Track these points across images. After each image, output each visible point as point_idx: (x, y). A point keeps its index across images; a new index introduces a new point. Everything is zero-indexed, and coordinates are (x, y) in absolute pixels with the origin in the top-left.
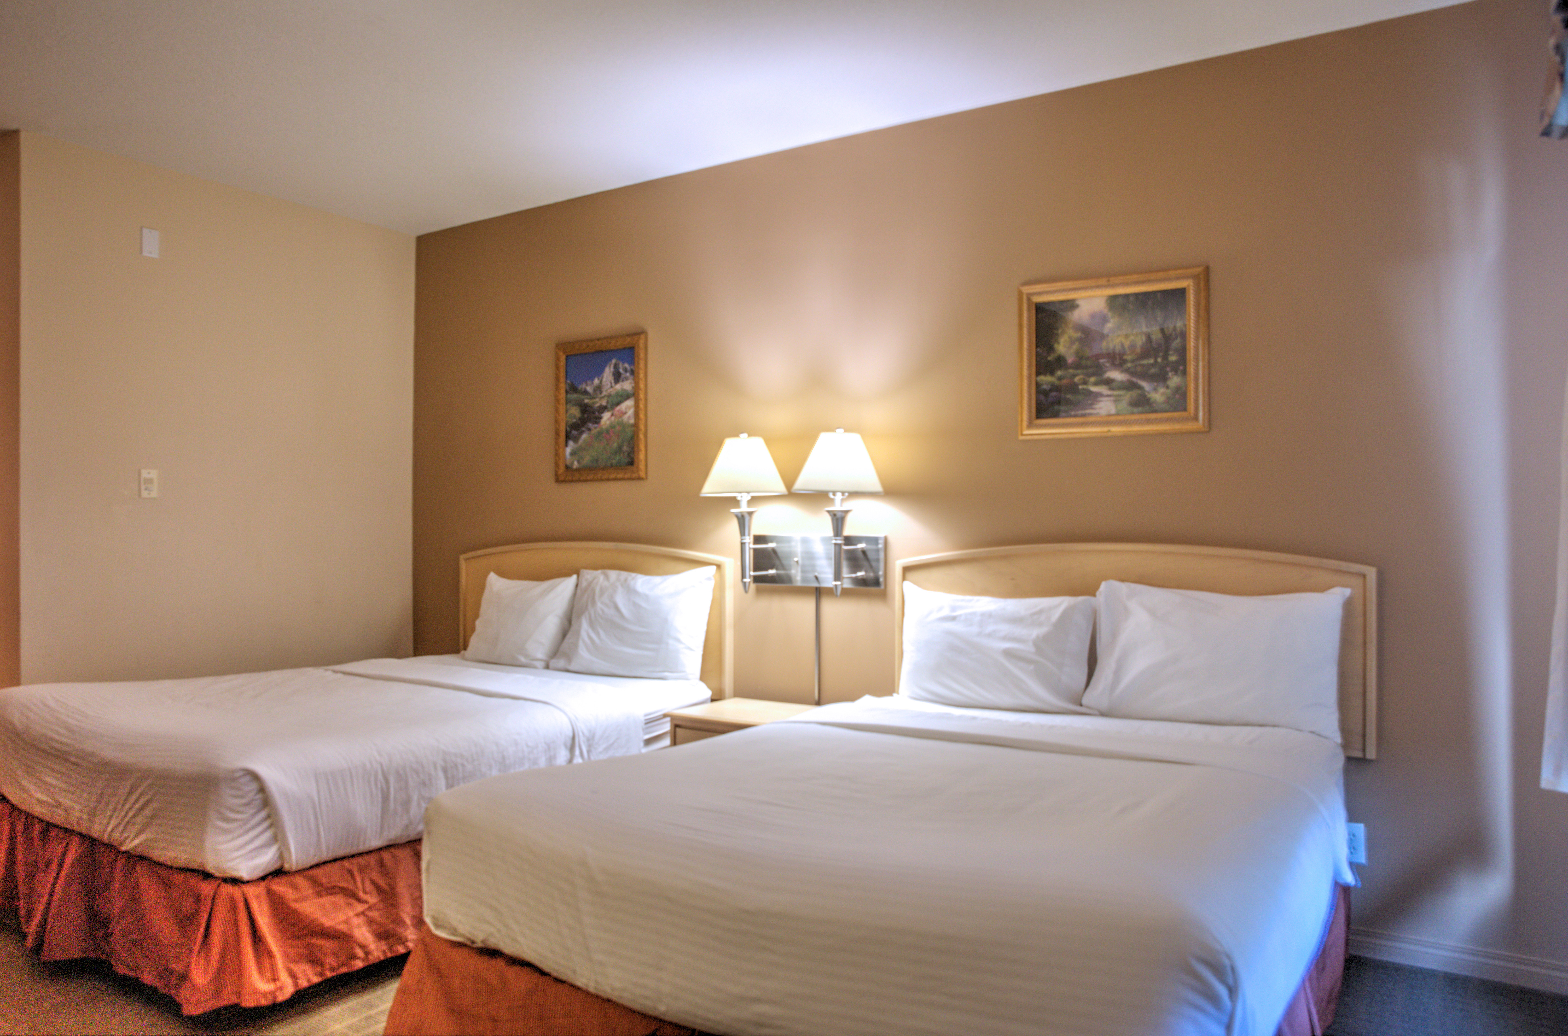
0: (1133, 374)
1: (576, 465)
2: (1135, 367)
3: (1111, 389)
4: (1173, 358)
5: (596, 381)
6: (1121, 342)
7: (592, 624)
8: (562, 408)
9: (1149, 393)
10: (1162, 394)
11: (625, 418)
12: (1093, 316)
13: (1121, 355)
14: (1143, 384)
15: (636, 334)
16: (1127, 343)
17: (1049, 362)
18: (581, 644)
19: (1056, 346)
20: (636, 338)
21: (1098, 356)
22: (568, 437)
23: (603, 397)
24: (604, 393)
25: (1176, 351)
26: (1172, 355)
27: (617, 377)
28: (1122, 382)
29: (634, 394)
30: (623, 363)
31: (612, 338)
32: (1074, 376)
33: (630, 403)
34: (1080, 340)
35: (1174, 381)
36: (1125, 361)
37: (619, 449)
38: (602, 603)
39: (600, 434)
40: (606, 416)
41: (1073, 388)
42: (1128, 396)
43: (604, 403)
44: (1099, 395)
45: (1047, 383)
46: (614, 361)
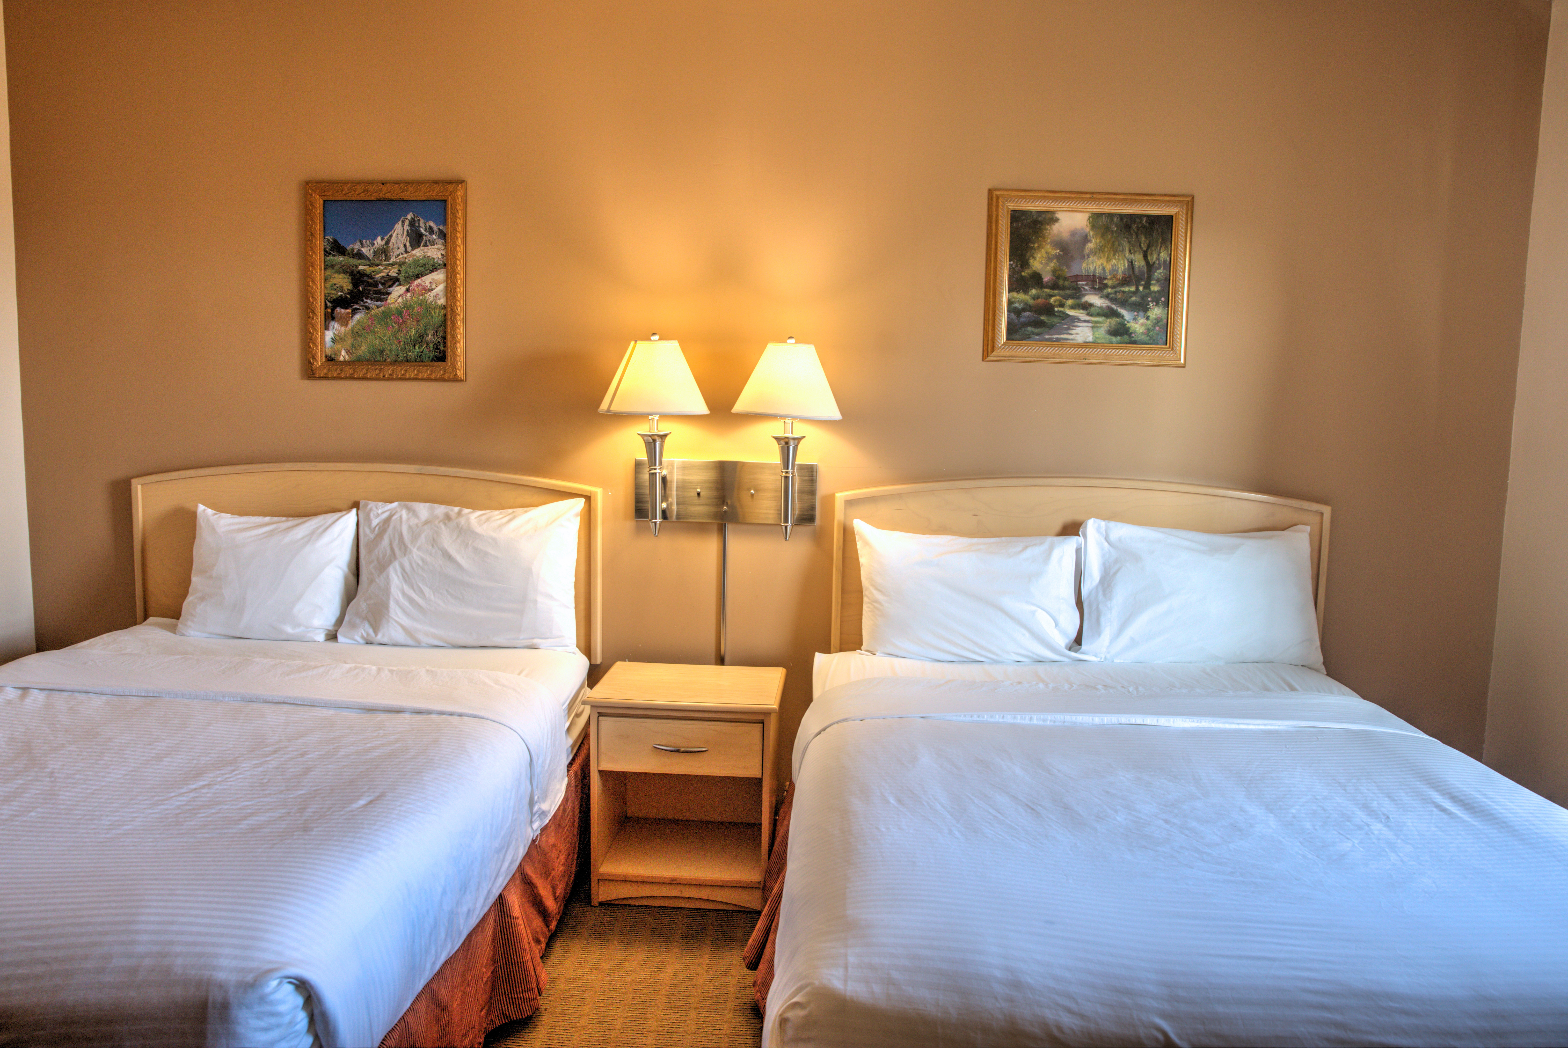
0: (1113, 300)
1: (343, 356)
2: (1116, 293)
3: (1089, 314)
4: (1155, 288)
5: (379, 242)
6: (1102, 264)
7: (406, 577)
8: (318, 274)
9: (1128, 322)
10: (1142, 324)
11: (430, 296)
12: (1073, 233)
13: (1102, 279)
14: (1123, 312)
15: (450, 183)
16: (1108, 267)
17: (1022, 277)
18: (392, 604)
19: (1031, 261)
20: (451, 188)
21: (1077, 278)
22: (330, 317)
23: (393, 265)
24: (393, 260)
25: (1158, 280)
26: (1154, 285)
27: (416, 239)
28: (1101, 308)
29: (447, 264)
30: (427, 220)
31: (408, 183)
32: (1051, 296)
33: (439, 276)
34: (1058, 257)
35: (1156, 312)
36: (1106, 286)
37: (421, 337)
38: (419, 549)
39: (386, 315)
40: (397, 292)
41: (1048, 310)
42: (1107, 324)
43: (393, 273)
44: (1076, 319)
45: (1021, 302)
46: (409, 217)
